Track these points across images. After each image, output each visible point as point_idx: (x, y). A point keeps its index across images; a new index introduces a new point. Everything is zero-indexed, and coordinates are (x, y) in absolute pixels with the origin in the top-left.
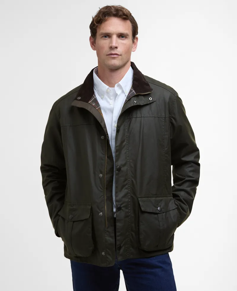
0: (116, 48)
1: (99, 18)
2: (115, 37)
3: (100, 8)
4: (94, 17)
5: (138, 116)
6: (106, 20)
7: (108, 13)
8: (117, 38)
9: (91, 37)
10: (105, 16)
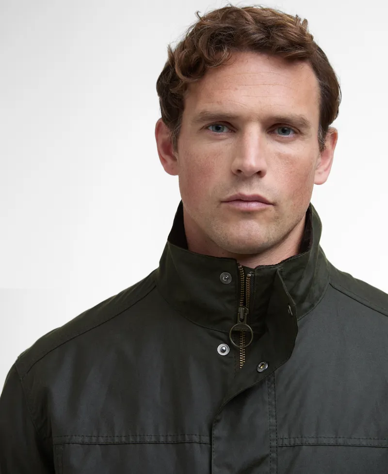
0: (260, 174)
1: (195, 56)
2: (254, 132)
3: (201, 15)
4: (173, 50)
5: (325, 441)
6: (221, 65)
7: (231, 35)
8: (264, 135)
9: (163, 124)
10: (219, 49)
